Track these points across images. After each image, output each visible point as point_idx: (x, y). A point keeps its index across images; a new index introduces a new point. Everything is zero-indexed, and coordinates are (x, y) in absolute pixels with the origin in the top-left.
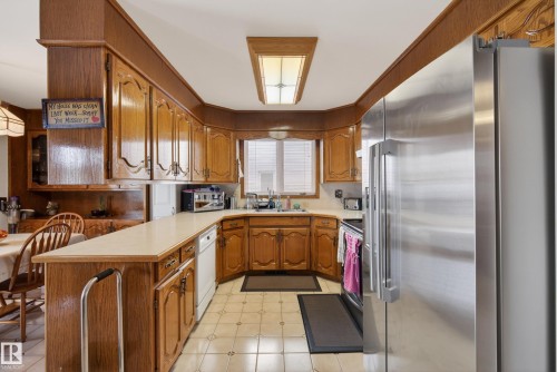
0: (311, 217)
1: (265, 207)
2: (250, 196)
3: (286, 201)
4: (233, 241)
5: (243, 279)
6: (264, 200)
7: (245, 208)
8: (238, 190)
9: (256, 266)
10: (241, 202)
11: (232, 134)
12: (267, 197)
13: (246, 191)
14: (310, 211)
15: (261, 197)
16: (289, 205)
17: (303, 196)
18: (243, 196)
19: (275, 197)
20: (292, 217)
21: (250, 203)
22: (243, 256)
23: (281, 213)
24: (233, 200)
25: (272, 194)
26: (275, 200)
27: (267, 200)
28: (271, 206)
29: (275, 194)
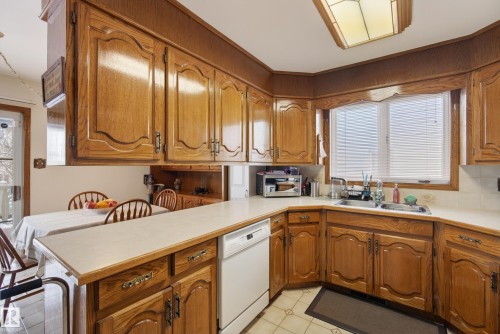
0: (435, 224)
1: (358, 198)
2: (336, 181)
3: (391, 191)
4: (303, 239)
5: (316, 291)
6: (358, 188)
7: (330, 196)
8: (322, 173)
9: (335, 280)
10: (325, 189)
11: (310, 103)
12: (360, 183)
13: (332, 175)
14: (435, 213)
15: (353, 183)
16: (397, 198)
17: (424, 185)
18: (327, 181)
19: (372, 184)
20: (396, 218)
21: (336, 191)
22: (318, 259)
23: (379, 209)
24: (313, 185)
25: (368, 180)
26: (373, 189)
27: (360, 188)
28: (366, 197)
29: (373, 180)
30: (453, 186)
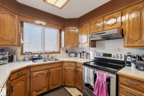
1: (37, 59)
2: (27, 53)
7: (24, 60)
8: (19, 50)
10: (21, 57)
12: (37, 54)
15: (34, 54)
18: (22, 54)
21: (28, 57)
25: (40, 52)
26: (41, 55)
27: (37, 55)
28: (40, 58)
29: (41, 52)
30: (59, 53)
